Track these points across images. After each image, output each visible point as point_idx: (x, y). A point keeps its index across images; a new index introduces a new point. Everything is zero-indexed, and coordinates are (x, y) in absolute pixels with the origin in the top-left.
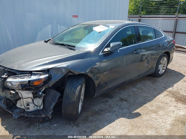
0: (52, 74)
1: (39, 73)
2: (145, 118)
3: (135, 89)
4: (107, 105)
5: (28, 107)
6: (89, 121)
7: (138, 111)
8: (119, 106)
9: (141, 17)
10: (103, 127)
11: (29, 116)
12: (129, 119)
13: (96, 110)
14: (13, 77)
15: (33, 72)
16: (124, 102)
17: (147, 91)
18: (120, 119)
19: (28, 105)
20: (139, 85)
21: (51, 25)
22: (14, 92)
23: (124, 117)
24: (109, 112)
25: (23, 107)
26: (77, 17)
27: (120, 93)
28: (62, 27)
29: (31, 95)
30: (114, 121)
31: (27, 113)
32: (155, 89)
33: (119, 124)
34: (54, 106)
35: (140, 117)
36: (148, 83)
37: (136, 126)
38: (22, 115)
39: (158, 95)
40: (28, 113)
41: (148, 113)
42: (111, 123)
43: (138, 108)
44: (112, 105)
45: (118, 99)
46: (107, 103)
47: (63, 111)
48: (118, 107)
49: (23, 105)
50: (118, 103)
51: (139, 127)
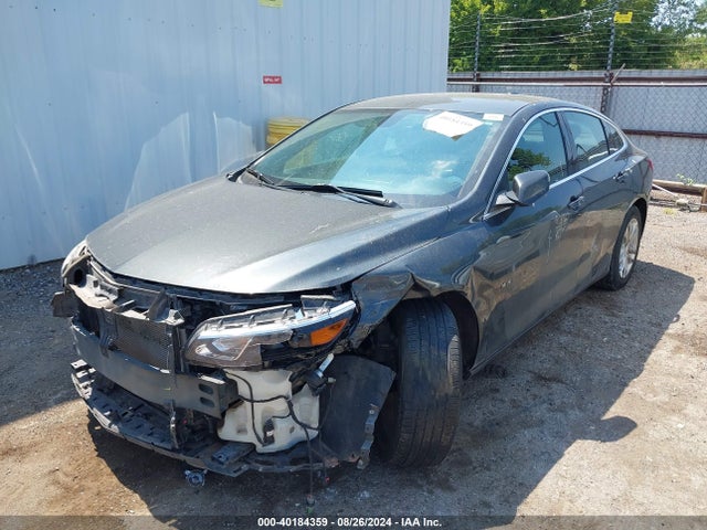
0: (360, 298)
1: (324, 300)
2: (657, 435)
3: (564, 339)
4: (502, 401)
5: (269, 434)
6: (474, 464)
7: (616, 410)
8: (544, 402)
9: (481, 80)
10: (538, 481)
11: (276, 469)
12: (604, 441)
13: (475, 424)
14: (225, 319)
15: (303, 296)
16: (554, 386)
17: (608, 342)
18: (574, 444)
19: (269, 426)
20: (567, 323)
21: (187, 114)
22: (222, 382)
23: (585, 438)
24: (526, 425)
25: (249, 438)
26: (280, 82)
27: (521, 356)
28: (228, 120)
29: (285, 387)
30: (560, 455)
31: (265, 458)
32: (627, 332)
33: (585, 463)
34: (376, 418)
35: (635, 431)
36: (595, 312)
37: (643, 464)
38: (245, 467)
39: (650, 353)
40: (271, 459)
41: (655, 416)
42: (554, 462)
43: (612, 403)
44: (520, 398)
45: (529, 377)
46: (498, 395)
47: (405, 436)
48: (545, 406)
49: (249, 428)
50: (534, 390)
51: (655, 467)
